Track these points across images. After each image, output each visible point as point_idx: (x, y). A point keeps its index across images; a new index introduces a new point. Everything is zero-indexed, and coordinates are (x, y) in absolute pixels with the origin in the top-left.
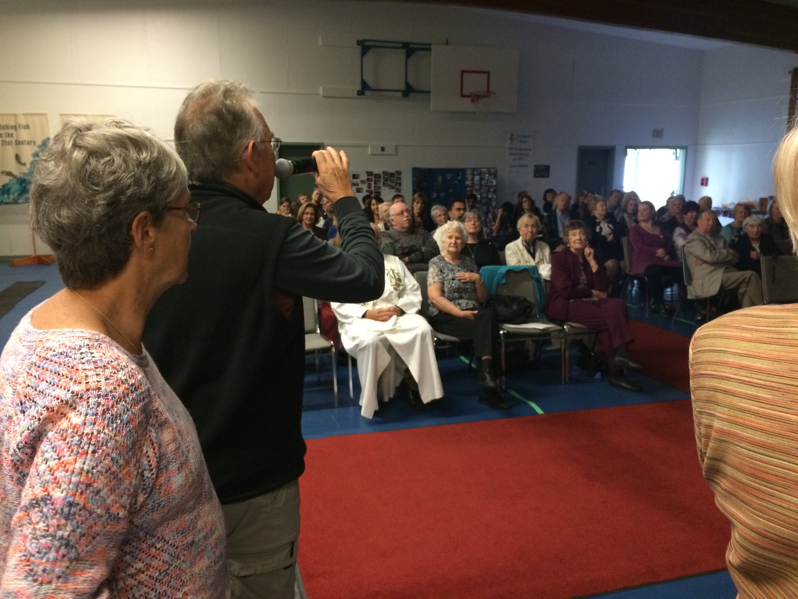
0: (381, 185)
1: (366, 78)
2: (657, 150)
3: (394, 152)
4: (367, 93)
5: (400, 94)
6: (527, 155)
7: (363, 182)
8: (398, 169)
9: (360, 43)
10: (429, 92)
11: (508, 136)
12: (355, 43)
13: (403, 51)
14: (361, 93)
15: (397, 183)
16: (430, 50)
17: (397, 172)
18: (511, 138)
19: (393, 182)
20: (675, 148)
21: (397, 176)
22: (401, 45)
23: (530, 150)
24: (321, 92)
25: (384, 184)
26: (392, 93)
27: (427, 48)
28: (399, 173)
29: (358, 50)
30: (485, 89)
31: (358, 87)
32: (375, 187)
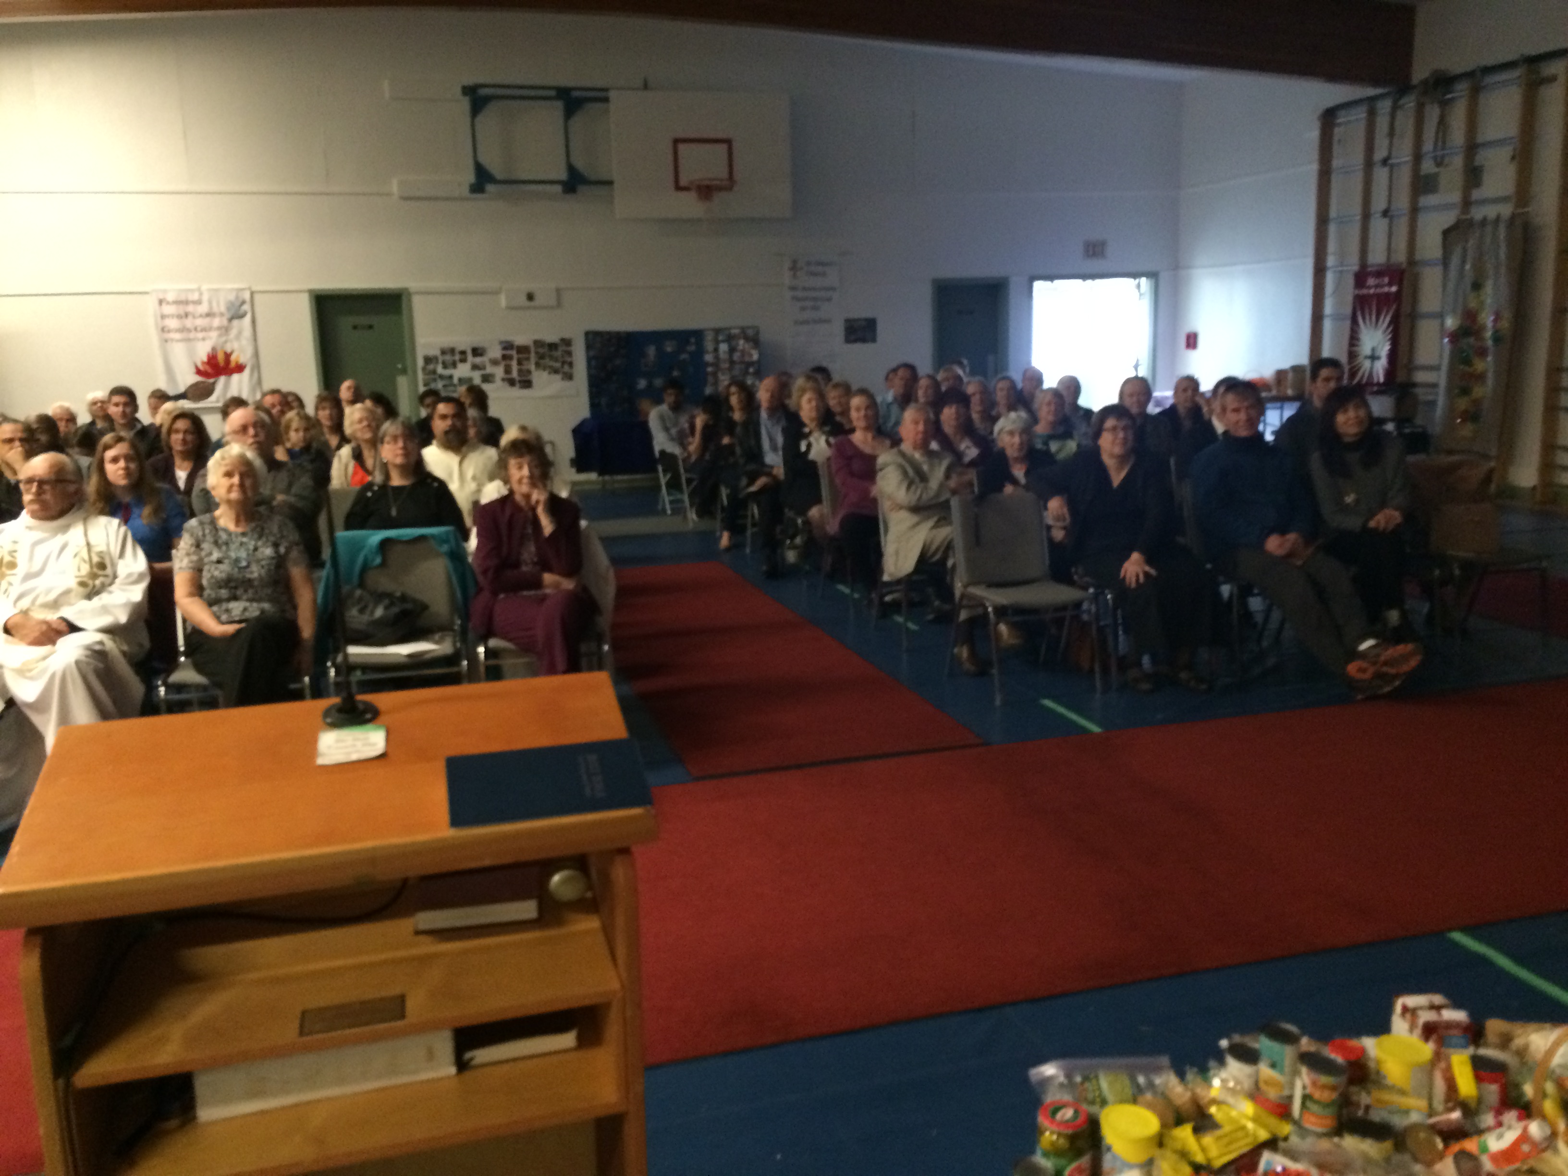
0: (532, 367)
1: (484, 160)
2: (1098, 282)
3: (553, 302)
4: (490, 188)
5: (558, 188)
6: (829, 300)
7: (495, 362)
8: (566, 335)
9: (470, 91)
10: (610, 183)
11: (787, 264)
12: (459, 90)
13: (559, 105)
14: (478, 188)
15: (563, 363)
16: (606, 100)
17: (563, 340)
18: (794, 268)
19: (556, 360)
20: (1135, 275)
21: (564, 348)
22: (553, 93)
23: (833, 289)
24: (395, 188)
25: (537, 365)
26: (540, 187)
27: (601, 97)
28: (567, 342)
29: (465, 104)
30: (724, 174)
31: (470, 177)
32: (520, 372)
